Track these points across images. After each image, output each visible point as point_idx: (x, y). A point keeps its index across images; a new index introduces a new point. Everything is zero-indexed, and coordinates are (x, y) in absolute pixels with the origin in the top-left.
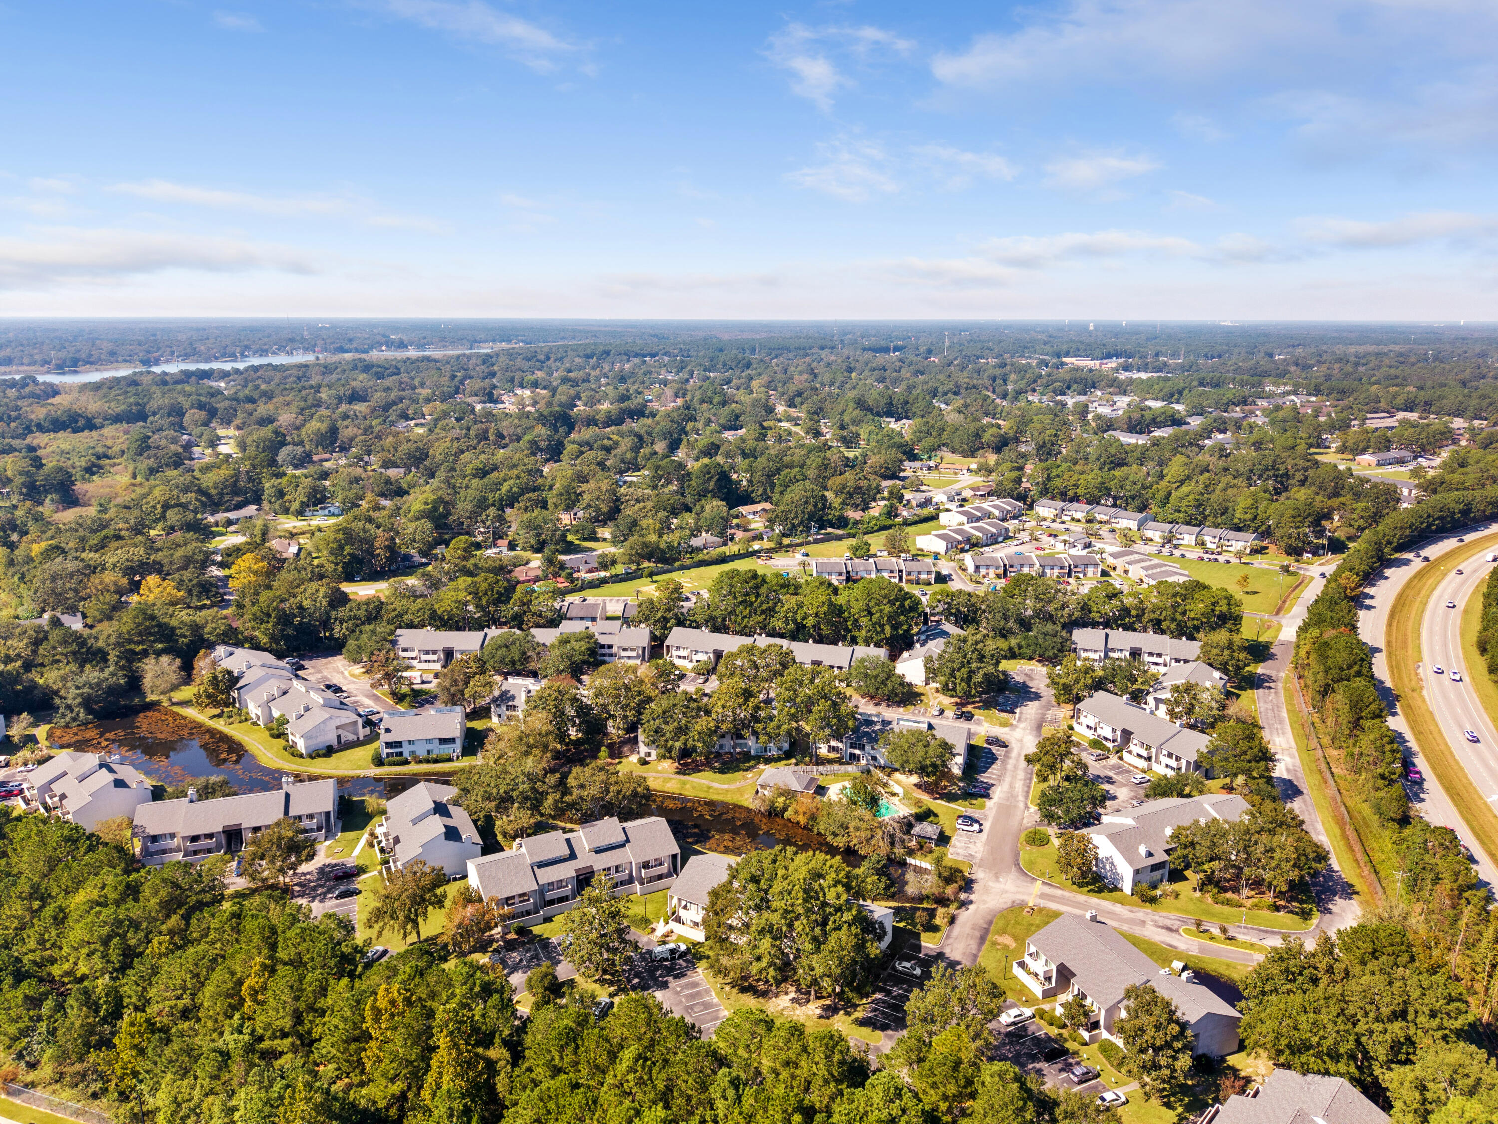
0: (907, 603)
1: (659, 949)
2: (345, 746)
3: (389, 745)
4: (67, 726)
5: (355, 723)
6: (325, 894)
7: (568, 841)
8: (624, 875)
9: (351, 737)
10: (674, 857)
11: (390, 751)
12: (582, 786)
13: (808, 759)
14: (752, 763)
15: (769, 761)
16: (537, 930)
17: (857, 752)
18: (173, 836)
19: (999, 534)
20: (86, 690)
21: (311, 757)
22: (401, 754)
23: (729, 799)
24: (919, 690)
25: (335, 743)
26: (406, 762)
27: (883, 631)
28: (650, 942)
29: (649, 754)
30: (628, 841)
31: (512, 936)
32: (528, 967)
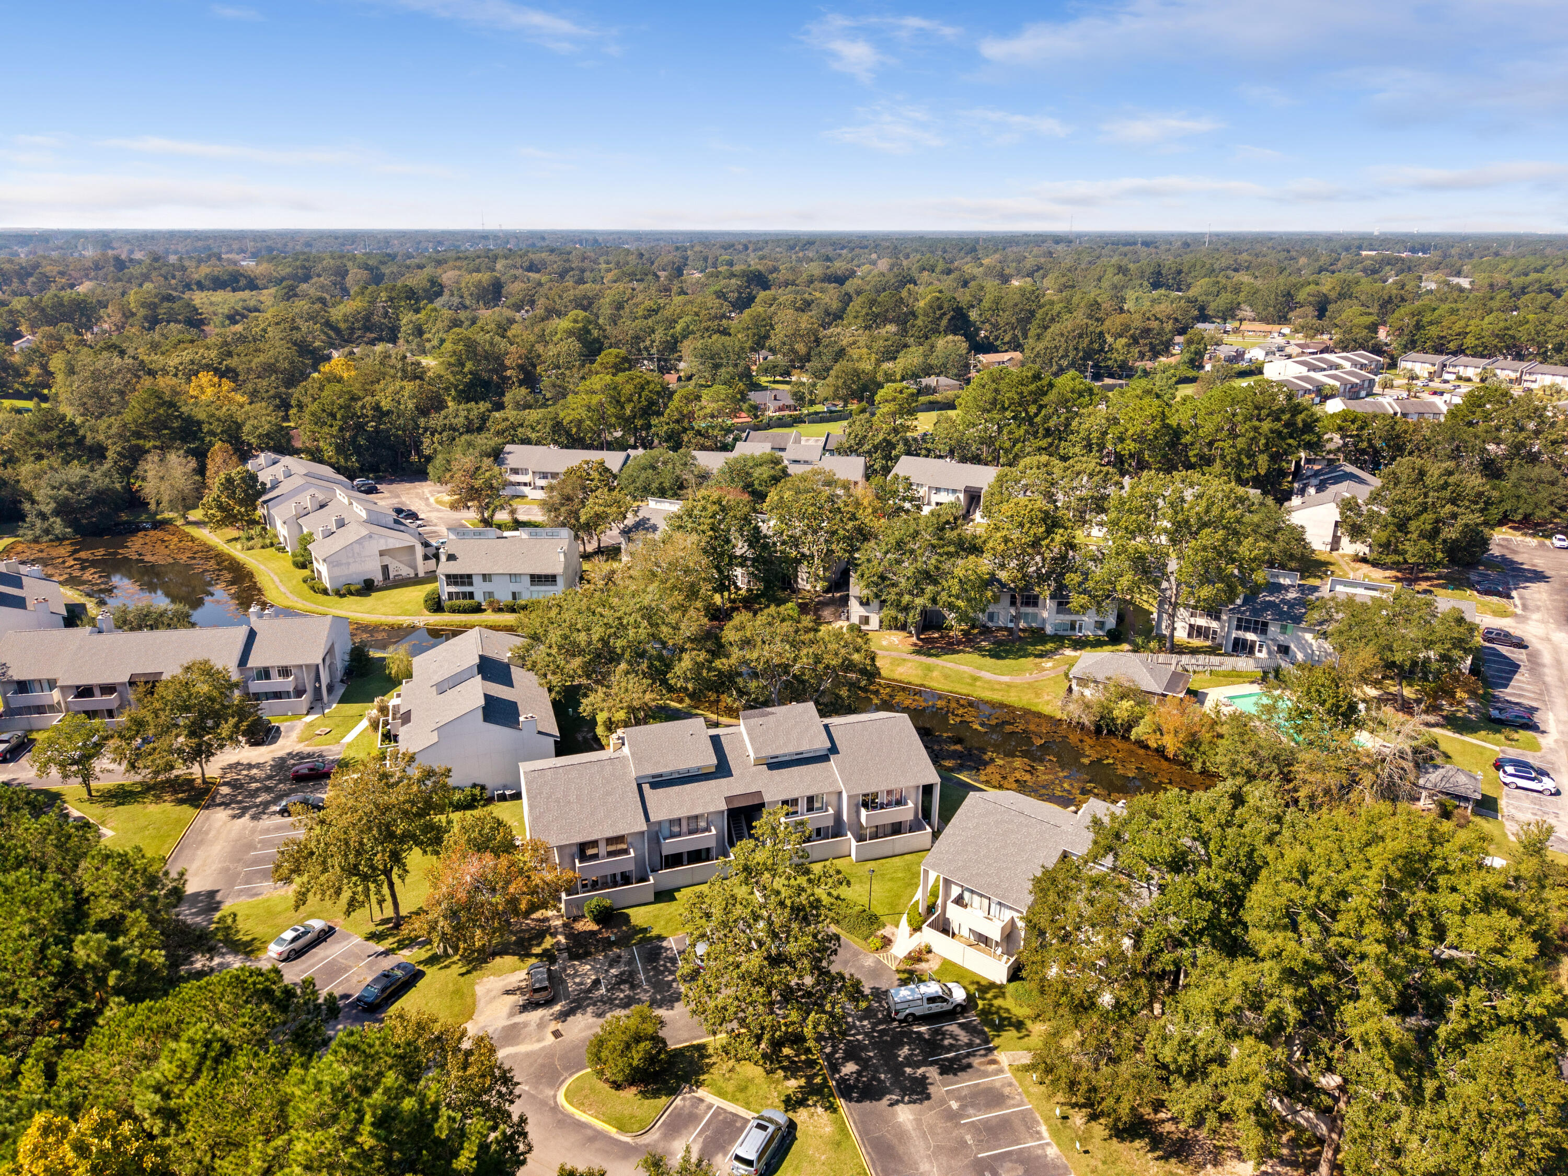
0: (1299, 419)
1: (904, 993)
2: (392, 583)
3: (453, 579)
4: (36, 540)
5: (412, 548)
6: (266, 804)
7: (716, 741)
8: (825, 818)
9: (406, 571)
10: (927, 790)
11: (453, 589)
12: (747, 643)
13: (1152, 644)
14: (1049, 646)
15: (1080, 644)
16: (639, 916)
17: (1250, 636)
18: (52, 684)
19: (1362, 387)
20: (64, 492)
21: (338, 593)
22: (471, 595)
23: (1013, 699)
24: (1322, 558)
25: (378, 577)
26: (478, 609)
27: (1254, 464)
28: (878, 970)
29: (866, 620)
30: (834, 750)
31: (587, 925)
32: (609, 1002)
